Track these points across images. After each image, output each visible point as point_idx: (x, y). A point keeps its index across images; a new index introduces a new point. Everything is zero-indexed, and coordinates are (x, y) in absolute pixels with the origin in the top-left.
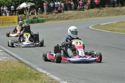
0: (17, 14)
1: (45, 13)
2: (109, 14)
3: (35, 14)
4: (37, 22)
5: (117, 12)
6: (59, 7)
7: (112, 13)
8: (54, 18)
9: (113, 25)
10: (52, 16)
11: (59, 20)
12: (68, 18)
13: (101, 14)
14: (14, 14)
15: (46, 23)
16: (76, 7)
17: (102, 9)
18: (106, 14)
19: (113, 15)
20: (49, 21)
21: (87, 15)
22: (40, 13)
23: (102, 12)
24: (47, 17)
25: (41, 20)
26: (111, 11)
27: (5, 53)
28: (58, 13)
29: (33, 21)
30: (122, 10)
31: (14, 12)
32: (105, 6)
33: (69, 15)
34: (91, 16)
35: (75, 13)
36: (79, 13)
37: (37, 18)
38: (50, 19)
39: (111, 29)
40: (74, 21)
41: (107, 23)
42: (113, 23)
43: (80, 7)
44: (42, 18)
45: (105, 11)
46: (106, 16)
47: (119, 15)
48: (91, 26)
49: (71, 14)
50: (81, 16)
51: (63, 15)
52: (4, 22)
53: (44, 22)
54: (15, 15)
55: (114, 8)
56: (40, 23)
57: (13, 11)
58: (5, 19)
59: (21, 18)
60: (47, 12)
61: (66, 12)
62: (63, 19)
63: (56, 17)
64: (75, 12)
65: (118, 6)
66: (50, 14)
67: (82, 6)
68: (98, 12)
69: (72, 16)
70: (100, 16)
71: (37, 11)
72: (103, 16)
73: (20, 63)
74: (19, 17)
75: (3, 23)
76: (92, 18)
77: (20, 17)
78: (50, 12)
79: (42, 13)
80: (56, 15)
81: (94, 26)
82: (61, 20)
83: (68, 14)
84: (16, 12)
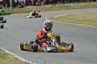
1: (11, 7)
2: (60, 9)
3: (3, 8)
4: (4, 14)
5: (67, 7)
6: (22, 3)
7: (63, 8)
8: (17, 12)
9: (63, 17)
10: (16, 10)
11: (21, 13)
12: (29, 11)
13: (54, 9)
15: (11, 15)
16: (35, 3)
17: (55, 5)
18: (58, 9)
19: (63, 9)
20: (14, 13)
21: (43, 10)
22: (7, 8)
23: (54, 7)
24: (12, 10)
25: (8, 13)
26: (62, 7)
29: (1, 13)
30: (70, 6)
32: (57, 2)
33: (29, 9)
34: (46, 11)
36: (37, 8)
37: (4, 11)
38: (15, 12)
39: (61, 21)
41: (58, 16)
42: (63, 16)
43: (38, 3)
44: (8, 12)
45: (57, 7)
46: (58, 10)
47: (68, 9)
48: (47, 18)
49: (31, 9)
51: (25, 9)
53: (10, 14)
55: (64, 4)
56: (7, 15)
60: (12, 7)
61: (27, 7)
62: (25, 12)
63: (19, 11)
64: (34, 7)
65: (67, 3)
66: (15, 8)
67: (39, 2)
68: (52, 7)
70: (53, 10)
71: (5, 6)
72: (56, 10)
76: (47, 12)
78: (15, 7)
79: (8, 8)
80: (20, 9)
81: (49, 18)
82: (23, 13)
83: (29, 8)
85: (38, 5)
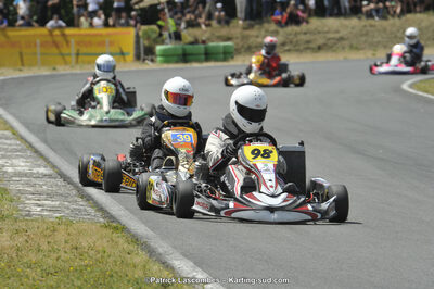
0: (132, 22)
1: (240, 22)
3: (203, 26)
4: (203, 57)
6: (292, 2)
11: (289, 51)
12: (325, 45)
14: (122, 21)
25: (221, 50)
27: (60, 182)
28: (287, 24)
29: (188, 52)
31: (124, 15)
33: (327, 32)
35: (353, 28)
36: (368, 28)
37: (204, 42)
38: (256, 46)
40: (345, 58)
43: (371, 6)
44: (222, 44)
48: (409, 82)
49: (337, 32)
50: (375, 40)
51: (305, 33)
52: (84, 50)
53: (232, 58)
54: (127, 25)
56: (216, 60)
57: (119, 10)
58: (87, 39)
59: (148, 38)
60: (246, 18)
61: (315, 22)
62: (307, 48)
63: (280, 39)
64: (354, 21)
66: (257, 27)
69: (341, 39)
73: (109, 231)
74: (141, 33)
75: (78, 55)
77: (145, 33)
78: (258, 21)
79: (227, 23)
80: (281, 31)
81: (421, 82)
82: (297, 51)
83: (326, 29)
84: (130, 17)
85: (369, 15)
